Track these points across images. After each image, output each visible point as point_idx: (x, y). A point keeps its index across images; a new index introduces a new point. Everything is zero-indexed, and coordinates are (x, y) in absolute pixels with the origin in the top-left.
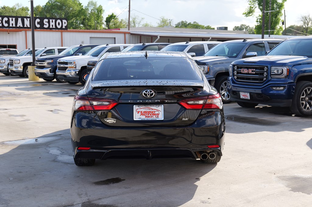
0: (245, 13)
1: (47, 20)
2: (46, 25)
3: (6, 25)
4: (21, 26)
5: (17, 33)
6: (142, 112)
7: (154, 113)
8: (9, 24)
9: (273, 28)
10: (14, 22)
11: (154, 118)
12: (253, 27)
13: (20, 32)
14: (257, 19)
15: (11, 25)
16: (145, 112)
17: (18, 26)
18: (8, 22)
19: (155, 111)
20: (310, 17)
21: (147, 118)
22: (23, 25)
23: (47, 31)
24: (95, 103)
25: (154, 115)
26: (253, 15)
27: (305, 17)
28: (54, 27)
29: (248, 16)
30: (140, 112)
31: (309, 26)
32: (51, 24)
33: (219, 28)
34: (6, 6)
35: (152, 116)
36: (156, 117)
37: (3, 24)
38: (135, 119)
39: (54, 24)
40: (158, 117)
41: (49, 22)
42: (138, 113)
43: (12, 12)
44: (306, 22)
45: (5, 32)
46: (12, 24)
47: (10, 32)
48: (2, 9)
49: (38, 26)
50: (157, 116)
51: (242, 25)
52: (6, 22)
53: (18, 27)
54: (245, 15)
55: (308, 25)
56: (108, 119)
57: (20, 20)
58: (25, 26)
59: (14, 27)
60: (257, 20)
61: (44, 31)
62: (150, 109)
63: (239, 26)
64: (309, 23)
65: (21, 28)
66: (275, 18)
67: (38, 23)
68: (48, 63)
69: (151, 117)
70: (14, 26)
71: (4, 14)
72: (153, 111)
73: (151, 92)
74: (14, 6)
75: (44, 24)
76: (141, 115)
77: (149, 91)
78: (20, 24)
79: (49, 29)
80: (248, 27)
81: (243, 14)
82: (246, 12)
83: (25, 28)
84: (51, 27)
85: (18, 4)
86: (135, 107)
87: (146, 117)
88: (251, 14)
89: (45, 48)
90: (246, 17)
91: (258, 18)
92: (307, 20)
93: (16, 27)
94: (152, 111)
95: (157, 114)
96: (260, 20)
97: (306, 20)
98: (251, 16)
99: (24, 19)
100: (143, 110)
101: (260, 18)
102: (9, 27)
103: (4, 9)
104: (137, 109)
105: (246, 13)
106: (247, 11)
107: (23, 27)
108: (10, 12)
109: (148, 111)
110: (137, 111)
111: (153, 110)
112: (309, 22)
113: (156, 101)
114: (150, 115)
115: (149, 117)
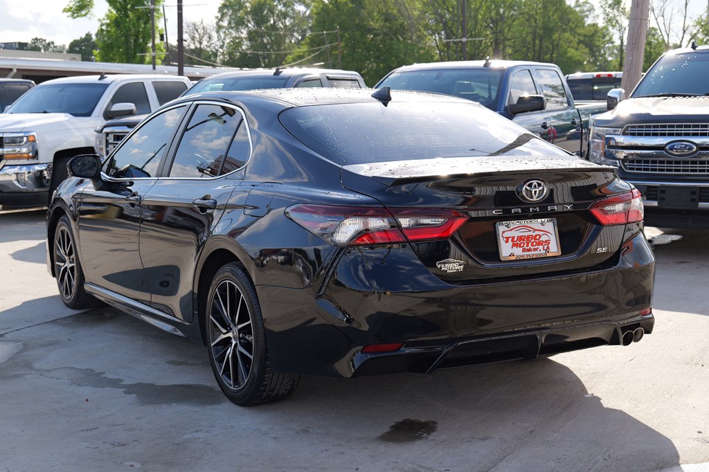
0: (68, 7)
6: (514, 237)
7: (539, 238)
9: (142, 49)
11: (540, 251)
12: (64, 46)
14: (99, 24)
16: (520, 238)
19: (539, 235)
20: (205, 25)
21: (526, 253)
24: (405, 222)
25: (540, 243)
26: (88, 15)
27: (194, 25)
29: (78, 16)
30: (510, 239)
31: (202, 46)
33: (3, 46)
35: (536, 247)
36: (544, 249)
40: (548, 248)
42: (507, 242)
44: (197, 36)
50: (546, 247)
51: (36, 39)
54: (70, 14)
55: (201, 43)
56: (445, 263)
60: (101, 25)
62: (530, 231)
63: (30, 42)
64: (204, 39)
66: (145, 23)
69: (535, 250)
72: (536, 236)
73: (540, 185)
76: (514, 245)
77: (535, 182)
80: (52, 46)
81: (65, 10)
82: (71, 6)
87: (524, 250)
88: (83, 12)
90: (70, 18)
91: (104, 22)
92: (199, 30)
94: (534, 234)
95: (546, 241)
96: (107, 27)
97: (195, 32)
98: (84, 18)
100: (516, 234)
101: (108, 21)
104: (503, 232)
105: (71, 8)
106: (73, 3)
109: (526, 234)
110: (503, 237)
111: (537, 233)
112: (202, 37)
113: (549, 208)
114: (532, 245)
115: (529, 250)
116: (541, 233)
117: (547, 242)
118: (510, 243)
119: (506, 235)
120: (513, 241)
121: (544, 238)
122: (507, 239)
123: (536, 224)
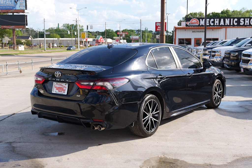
1: (243, 19)
2: (242, 23)
3: (212, 24)
4: (223, 24)
5: (220, 30)
8: (214, 24)
10: (218, 22)
13: (221, 29)
15: (215, 24)
16: (59, 87)
17: (221, 24)
18: (213, 22)
22: (224, 24)
23: (243, 27)
25: (63, 90)
28: (248, 24)
32: (246, 22)
34: (235, 10)
37: (210, 24)
38: (53, 92)
39: (248, 22)
40: (64, 92)
41: (244, 21)
42: (55, 88)
43: (239, 14)
45: (211, 29)
46: (217, 23)
47: (214, 29)
48: (232, 13)
49: (236, 24)
52: (212, 22)
53: (221, 26)
56: (41, 90)
57: (222, 20)
58: (226, 24)
59: (218, 26)
61: (240, 27)
65: (223, 26)
67: (236, 22)
68: (209, 52)
69: (61, 92)
70: (218, 24)
71: (233, 16)
73: (59, 73)
74: (241, 10)
75: (240, 22)
76: (57, 89)
77: (58, 72)
78: (222, 23)
79: (244, 26)
83: (226, 26)
84: (246, 24)
85: (243, 8)
86: (55, 83)
87: (59, 91)
89: (222, 40)
93: (219, 25)
99: (225, 20)
100: (58, 86)
102: (214, 25)
103: (233, 12)
107: (225, 25)
108: (237, 14)
109: (60, 87)
111: (63, 87)
113: (62, 80)
114: (61, 90)
115: (60, 91)
116: (64, 87)
117: (65, 90)
118: (56, 88)
119: (56, 86)
120: (57, 88)
121: (64, 89)
122: (56, 87)
123: (64, 84)
